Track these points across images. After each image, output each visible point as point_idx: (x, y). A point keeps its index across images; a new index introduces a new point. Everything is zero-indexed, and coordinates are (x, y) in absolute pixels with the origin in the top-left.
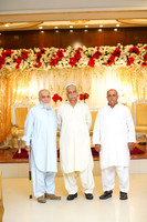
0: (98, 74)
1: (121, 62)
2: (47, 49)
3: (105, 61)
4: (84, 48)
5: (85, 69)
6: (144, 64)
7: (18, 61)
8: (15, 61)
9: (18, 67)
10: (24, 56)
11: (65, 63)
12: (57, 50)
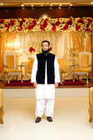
0: (58, 36)
1: (73, 28)
2: (26, 19)
3: (63, 27)
4: (50, 19)
5: (50, 32)
6: (87, 30)
7: (8, 26)
8: (6, 26)
9: (8, 30)
10: (12, 23)
11: (37, 28)
12: (33, 20)
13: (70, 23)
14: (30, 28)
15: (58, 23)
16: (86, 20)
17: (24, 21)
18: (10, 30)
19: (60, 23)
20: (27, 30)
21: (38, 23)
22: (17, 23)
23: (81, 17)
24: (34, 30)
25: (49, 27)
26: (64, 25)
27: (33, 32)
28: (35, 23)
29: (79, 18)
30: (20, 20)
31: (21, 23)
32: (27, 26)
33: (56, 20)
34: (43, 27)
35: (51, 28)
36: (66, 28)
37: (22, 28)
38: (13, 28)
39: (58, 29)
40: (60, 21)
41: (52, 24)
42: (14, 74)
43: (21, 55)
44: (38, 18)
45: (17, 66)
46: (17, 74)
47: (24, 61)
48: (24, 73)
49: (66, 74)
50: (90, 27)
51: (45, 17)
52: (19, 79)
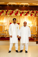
0: (23, 18)
1: (29, 15)
2: (9, 10)
3: (25, 14)
4: (19, 11)
5: (19, 16)
6: (35, 16)
7: (1, 13)
10: (3, 12)
12: (12, 11)
13: (28, 13)
14: (11, 14)
16: (35, 12)
17: (8, 11)
19: (24, 13)
20: (9, 15)
21: (14, 12)
22: (5, 12)
25: (19, 14)
26: (25, 13)
27: (12, 16)
28: (13, 12)
29: (32, 11)
30: (6, 10)
31: (7, 12)
32: (9, 13)
33: (22, 11)
34: (16, 14)
35: (20, 15)
38: (3, 14)
39: (23, 15)
40: (24, 12)
44: (14, 10)
45: (4, 31)
46: (4, 34)
47: (7, 29)
50: (37, 15)
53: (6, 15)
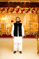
0: (24, 15)
4: (20, 8)
5: (20, 14)
7: (2, 11)
8: (1, 11)
9: (2, 12)
10: (4, 10)
11: (15, 12)
12: (13, 8)
13: (29, 10)
14: (12, 12)
15: (24, 10)
16: (36, 9)
17: (9, 8)
18: (3, 12)
20: (10, 13)
22: (6, 10)
23: (34, 8)
24: (13, 13)
25: (20, 12)
26: (26, 11)
27: (13, 14)
28: (14, 10)
29: (33, 8)
30: (8, 8)
31: (8, 10)
32: (10, 11)
33: (23, 9)
34: (17, 11)
35: (21, 12)
36: (27, 12)
37: (8, 12)
38: (4, 12)
39: (24, 12)
41: (21, 10)
42: (4, 32)
43: (8, 24)
44: (15, 7)
45: (6, 28)
46: (6, 32)
47: (9, 26)
48: (9, 32)
49: (27, 32)
50: (38, 12)
51: (18, 7)
52: (6, 34)
53: (7, 12)
